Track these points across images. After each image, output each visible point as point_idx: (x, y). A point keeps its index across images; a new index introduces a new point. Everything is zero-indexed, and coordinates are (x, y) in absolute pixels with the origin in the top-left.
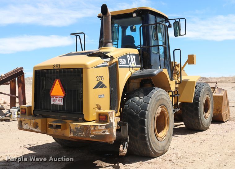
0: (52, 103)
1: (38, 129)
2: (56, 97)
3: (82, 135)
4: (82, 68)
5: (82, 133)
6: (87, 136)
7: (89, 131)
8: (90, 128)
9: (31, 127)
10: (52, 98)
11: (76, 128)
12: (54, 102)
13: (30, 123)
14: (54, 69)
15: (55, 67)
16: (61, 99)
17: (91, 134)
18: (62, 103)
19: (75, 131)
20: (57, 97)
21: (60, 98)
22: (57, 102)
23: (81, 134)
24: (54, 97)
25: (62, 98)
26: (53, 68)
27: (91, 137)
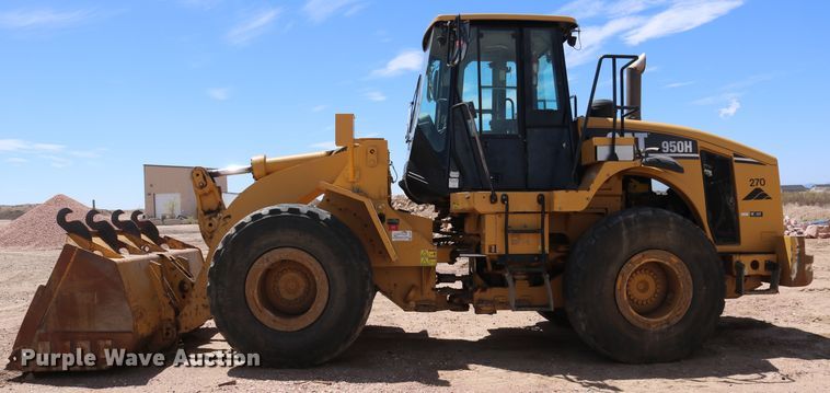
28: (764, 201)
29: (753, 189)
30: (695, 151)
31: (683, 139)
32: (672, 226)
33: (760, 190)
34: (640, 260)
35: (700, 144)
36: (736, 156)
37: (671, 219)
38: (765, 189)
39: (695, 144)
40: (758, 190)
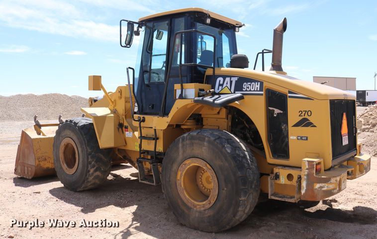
0: (343, 144)
16: (347, 137)
28: (309, 128)
29: (301, 118)
30: (261, 90)
31: (255, 81)
32: (206, 143)
33: (307, 119)
34: (189, 164)
35: (265, 84)
36: (290, 92)
37: (206, 139)
38: (311, 119)
39: (262, 84)
40: (305, 120)
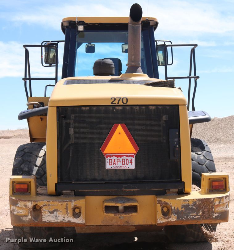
0: (108, 167)
1: (80, 218)
2: (117, 156)
3: (198, 215)
4: (178, 105)
5: (198, 212)
6: (207, 216)
7: (212, 207)
8: (214, 202)
9: (66, 216)
10: (109, 158)
11: (183, 206)
12: (112, 166)
13: (66, 209)
14: (113, 106)
15: (116, 102)
16: (129, 158)
17: (214, 212)
18: (132, 166)
19: (182, 211)
20: (121, 156)
21: (127, 158)
22: (120, 164)
23: (195, 214)
24: (112, 156)
25: (133, 156)
26: (110, 104)
27: (214, 217)
